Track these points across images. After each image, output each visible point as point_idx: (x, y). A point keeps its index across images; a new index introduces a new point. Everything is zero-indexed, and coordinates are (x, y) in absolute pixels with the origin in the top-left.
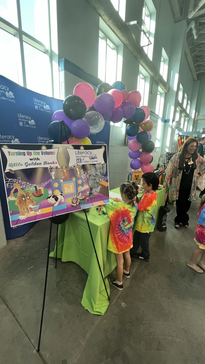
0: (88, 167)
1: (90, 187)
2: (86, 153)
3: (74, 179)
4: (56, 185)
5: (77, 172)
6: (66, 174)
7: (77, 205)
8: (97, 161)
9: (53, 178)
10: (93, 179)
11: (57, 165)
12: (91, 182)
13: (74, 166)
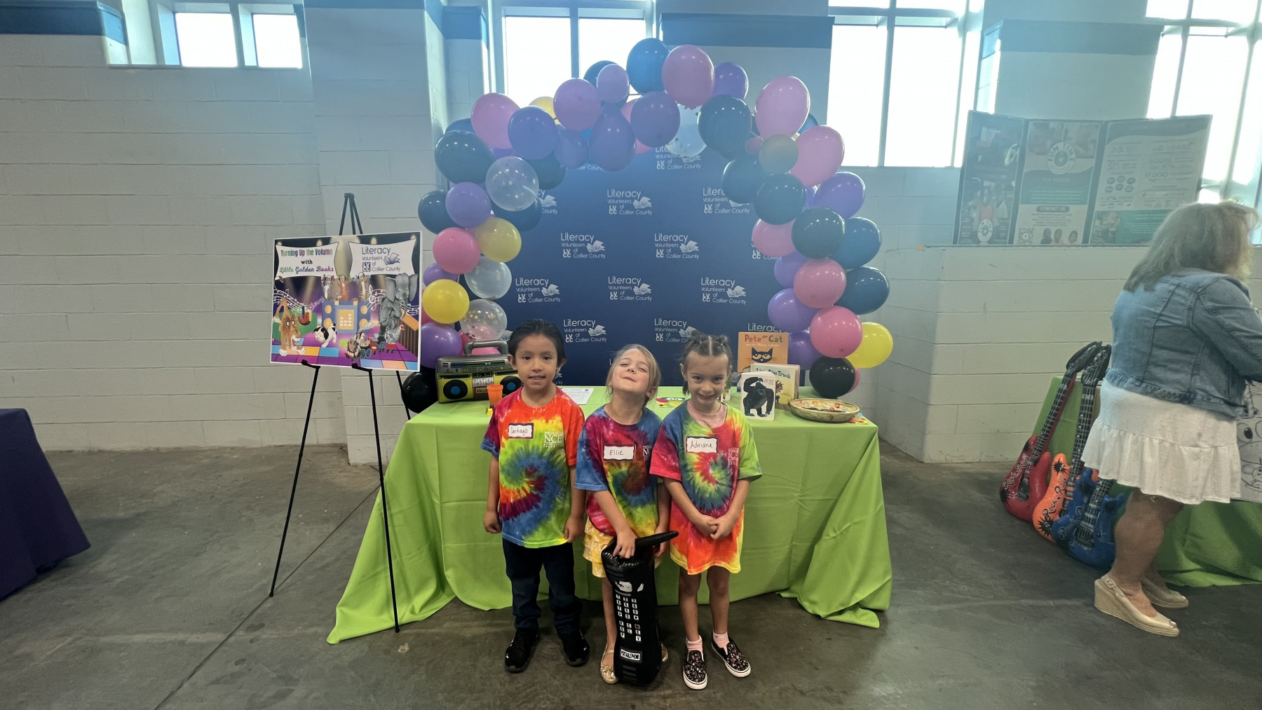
0: (381, 280)
1: (381, 323)
2: (380, 251)
3: (356, 303)
4: (328, 309)
5: (362, 290)
6: (344, 290)
7: (355, 356)
8: (398, 269)
9: (326, 296)
10: (389, 309)
11: (334, 273)
12: (384, 314)
13: (358, 278)
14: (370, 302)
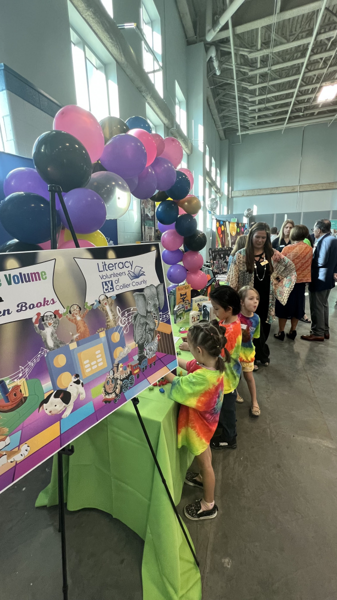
0: (129, 297)
2: (121, 266)
3: (103, 335)
4: (60, 360)
5: (107, 315)
6: (81, 325)
11: (57, 306)
12: (139, 332)
14: (121, 325)
